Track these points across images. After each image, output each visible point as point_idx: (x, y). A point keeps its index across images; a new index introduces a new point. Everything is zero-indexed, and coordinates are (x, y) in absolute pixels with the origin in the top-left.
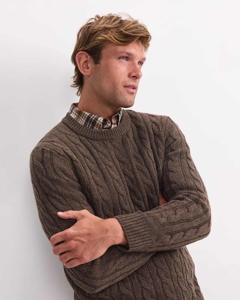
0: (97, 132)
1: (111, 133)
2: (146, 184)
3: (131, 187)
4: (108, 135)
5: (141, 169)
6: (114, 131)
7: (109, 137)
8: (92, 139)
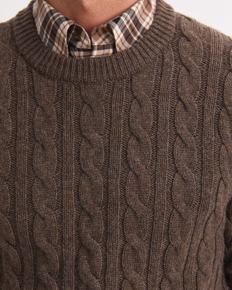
0: (55, 58)
1: (86, 68)
2: (133, 210)
3: (87, 204)
4: (76, 71)
5: (137, 172)
6: (95, 65)
7: (80, 76)
8: (39, 72)
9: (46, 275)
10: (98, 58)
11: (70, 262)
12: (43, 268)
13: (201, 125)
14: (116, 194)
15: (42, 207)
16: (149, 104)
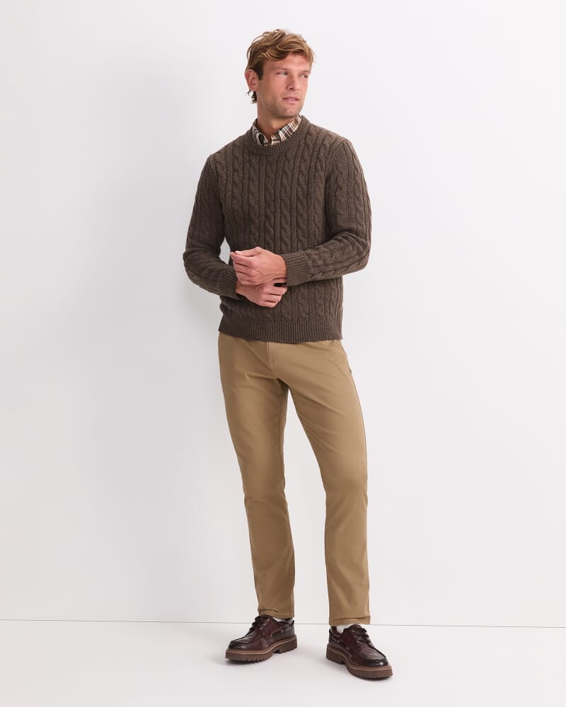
9: (254, 230)
10: (274, 145)
11: (262, 224)
12: (252, 226)
13: (310, 167)
14: (278, 196)
15: (252, 203)
16: (292, 162)
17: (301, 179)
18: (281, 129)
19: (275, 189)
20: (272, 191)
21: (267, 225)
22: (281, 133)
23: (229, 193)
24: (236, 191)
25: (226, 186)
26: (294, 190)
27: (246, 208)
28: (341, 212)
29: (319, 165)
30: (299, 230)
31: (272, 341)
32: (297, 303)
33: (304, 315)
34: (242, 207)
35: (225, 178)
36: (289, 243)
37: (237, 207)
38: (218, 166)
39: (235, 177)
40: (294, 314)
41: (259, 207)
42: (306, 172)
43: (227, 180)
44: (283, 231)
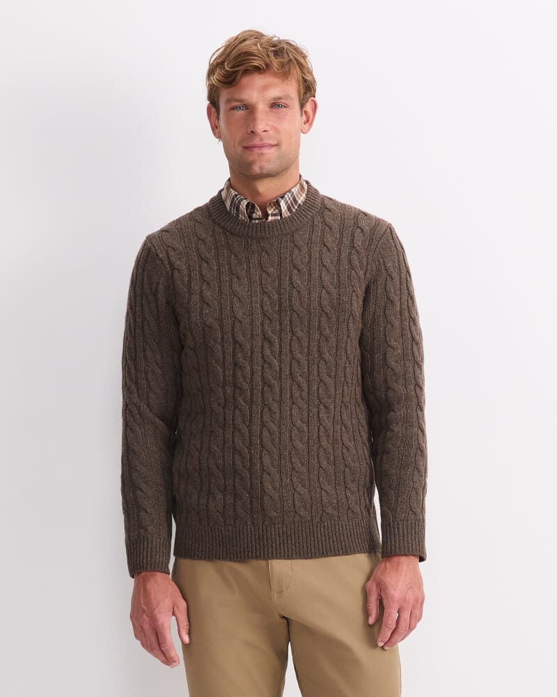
0: (242, 223)
2: (297, 313)
3: (268, 312)
5: (299, 290)
8: (231, 233)
10: (271, 222)
11: (258, 350)
13: (339, 260)
14: (286, 304)
15: (240, 314)
16: (305, 249)
17: (327, 278)
18: (282, 197)
19: (280, 294)
20: (276, 297)
21: (267, 352)
22: (283, 204)
23: (196, 298)
24: (208, 293)
25: (189, 286)
26: (314, 295)
27: (228, 323)
28: (394, 344)
29: (356, 258)
30: (322, 364)
31: (277, 558)
32: (318, 490)
33: (330, 510)
34: (220, 320)
35: (186, 272)
36: (305, 385)
37: (210, 320)
38: (172, 253)
39: (205, 272)
40: (314, 508)
41: (252, 322)
42: (332, 269)
43: (190, 276)
44: (295, 365)
